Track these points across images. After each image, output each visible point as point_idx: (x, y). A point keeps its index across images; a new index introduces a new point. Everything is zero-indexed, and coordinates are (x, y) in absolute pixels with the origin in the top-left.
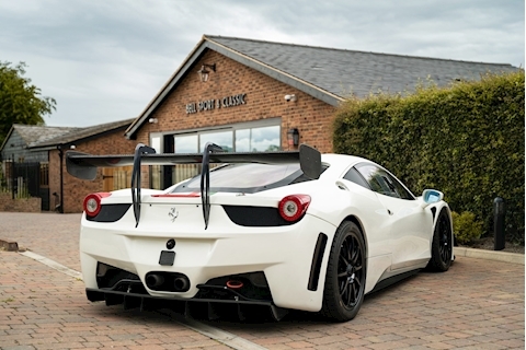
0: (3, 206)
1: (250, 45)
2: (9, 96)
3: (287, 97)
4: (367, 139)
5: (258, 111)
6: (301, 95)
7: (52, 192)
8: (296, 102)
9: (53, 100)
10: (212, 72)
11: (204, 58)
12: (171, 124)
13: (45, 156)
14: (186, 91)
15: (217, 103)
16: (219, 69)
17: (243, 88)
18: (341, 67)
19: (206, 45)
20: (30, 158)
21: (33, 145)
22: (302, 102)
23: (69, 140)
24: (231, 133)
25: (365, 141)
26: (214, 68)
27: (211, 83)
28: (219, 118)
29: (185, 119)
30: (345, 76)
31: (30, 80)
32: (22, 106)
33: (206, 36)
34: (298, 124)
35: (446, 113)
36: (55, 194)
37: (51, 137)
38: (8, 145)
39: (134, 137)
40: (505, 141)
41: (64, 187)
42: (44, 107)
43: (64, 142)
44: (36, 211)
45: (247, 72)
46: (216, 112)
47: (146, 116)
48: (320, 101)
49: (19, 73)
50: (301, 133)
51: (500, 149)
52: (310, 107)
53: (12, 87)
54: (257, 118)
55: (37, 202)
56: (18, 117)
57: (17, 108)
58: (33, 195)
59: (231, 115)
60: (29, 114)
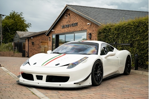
0: (11, 55)
1: (80, 8)
2: (17, 22)
3: (88, 24)
4: (106, 37)
5: (81, 28)
6: (92, 23)
7: (26, 51)
8: (91, 25)
9: (30, 24)
10: (69, 16)
11: (66, 12)
12: (58, 31)
13: (24, 41)
14: (62, 22)
15: (70, 25)
16: (71, 15)
17: (77, 21)
18: (107, 14)
19: (67, 8)
20: (20, 41)
21: (21, 37)
22: (92, 25)
23: (31, 36)
24: (74, 34)
25: (105, 37)
26: (69, 15)
27: (69, 19)
28: (70, 30)
29: (62, 30)
30: (107, 17)
31: (24, 18)
32: (20, 26)
33: (67, 5)
34: (91, 32)
35: (126, 29)
36: (27, 52)
37: (27, 35)
38: (15, 37)
39: (48, 35)
40: (140, 38)
41: (29, 50)
42: (27, 26)
43: (29, 37)
44: (21, 57)
45: (78, 16)
46: (70, 28)
47: (51, 29)
48: (97, 25)
49: (21, 16)
50: (92, 35)
51: (138, 40)
52: (95, 27)
53: (18, 20)
54: (81, 30)
55: (21, 54)
56: (19, 29)
57: (19, 26)
58: (20, 52)
59: (74, 29)
60: (22, 28)
